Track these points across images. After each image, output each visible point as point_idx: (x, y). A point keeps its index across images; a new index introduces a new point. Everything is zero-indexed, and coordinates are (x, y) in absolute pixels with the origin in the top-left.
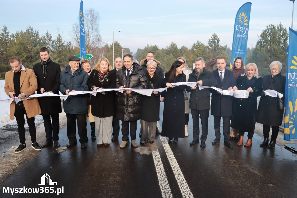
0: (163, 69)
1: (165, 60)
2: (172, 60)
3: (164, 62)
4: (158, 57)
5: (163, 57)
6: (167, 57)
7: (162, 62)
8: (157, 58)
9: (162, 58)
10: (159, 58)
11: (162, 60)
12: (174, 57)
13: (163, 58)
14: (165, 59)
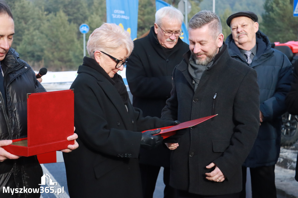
0: (39, 54)
1: (42, 28)
2: (62, 30)
3: (42, 33)
4: (23, 18)
5: (40, 19)
6: (48, 20)
7: (34, 33)
8: (20, 23)
9: (34, 22)
10: (26, 23)
11: (35, 30)
12: (70, 21)
13: (38, 22)
14: (45, 26)
